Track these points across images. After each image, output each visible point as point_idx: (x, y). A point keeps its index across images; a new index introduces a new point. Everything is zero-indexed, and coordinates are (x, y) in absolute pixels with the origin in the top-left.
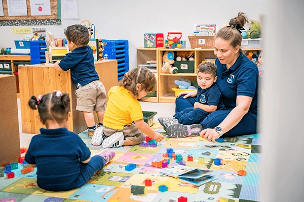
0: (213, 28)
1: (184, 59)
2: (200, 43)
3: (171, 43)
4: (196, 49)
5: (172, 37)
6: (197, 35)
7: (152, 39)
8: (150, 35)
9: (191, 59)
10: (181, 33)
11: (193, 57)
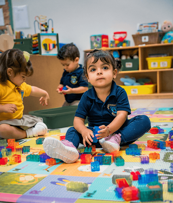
0: (156, 25)
1: (129, 58)
2: (143, 40)
3: (117, 42)
4: (140, 46)
5: (118, 36)
6: (140, 33)
7: (98, 40)
8: (95, 37)
9: (135, 57)
10: (125, 33)
11: (137, 54)
